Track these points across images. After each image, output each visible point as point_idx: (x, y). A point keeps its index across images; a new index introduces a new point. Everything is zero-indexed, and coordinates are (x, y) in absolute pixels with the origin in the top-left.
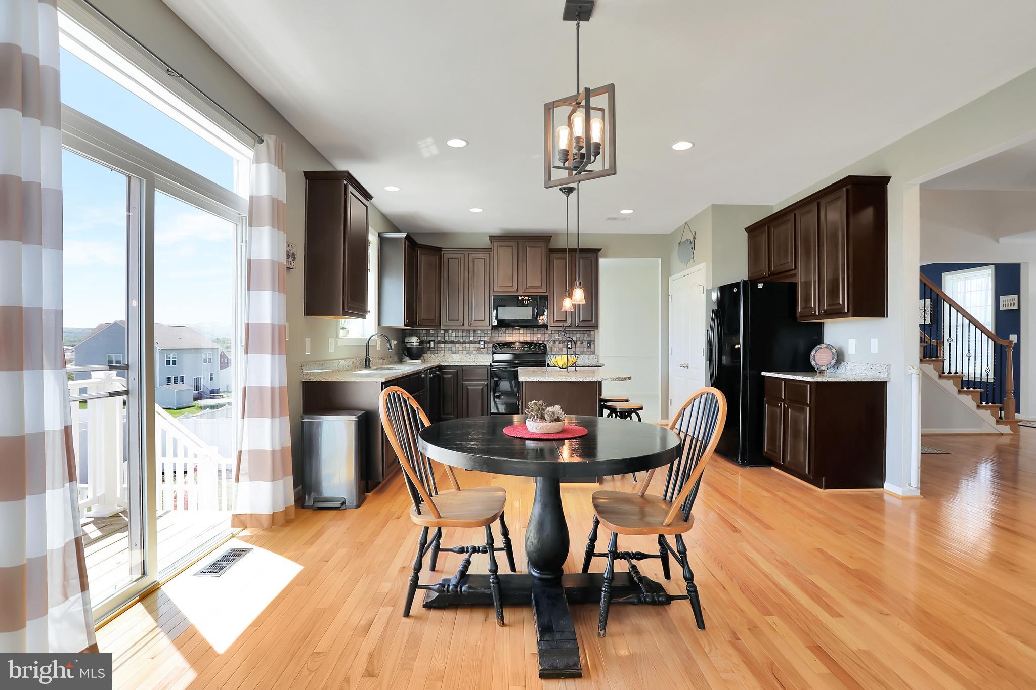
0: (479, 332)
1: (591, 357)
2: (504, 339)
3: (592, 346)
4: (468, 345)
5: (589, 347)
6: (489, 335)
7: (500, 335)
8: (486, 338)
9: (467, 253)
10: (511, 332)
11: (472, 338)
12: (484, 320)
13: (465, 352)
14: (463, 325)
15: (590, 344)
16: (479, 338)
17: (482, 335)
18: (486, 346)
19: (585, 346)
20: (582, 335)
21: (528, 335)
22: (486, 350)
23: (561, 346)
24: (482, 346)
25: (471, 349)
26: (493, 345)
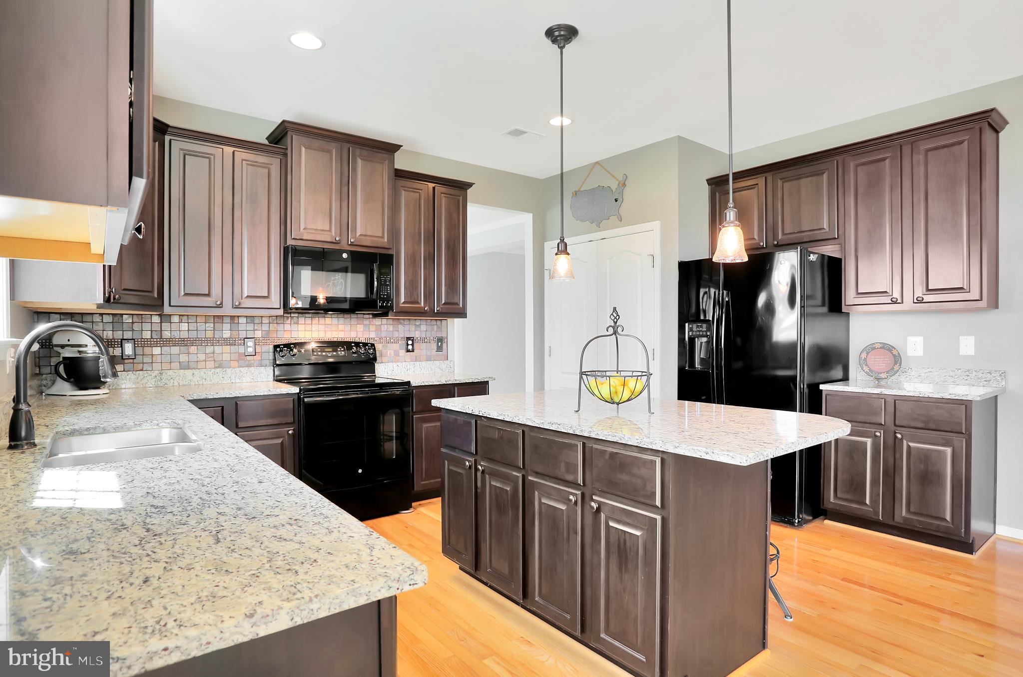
0: (243, 320)
1: (444, 364)
2: (294, 335)
3: (444, 345)
4: (218, 349)
5: (439, 349)
6: (265, 327)
7: (287, 327)
8: (258, 334)
9: (229, 150)
10: (308, 321)
11: (227, 334)
12: (267, 297)
13: (210, 364)
14: (220, 306)
15: (441, 342)
16: (243, 335)
17: (250, 327)
18: (258, 349)
19: (434, 346)
20: (429, 328)
21: (341, 327)
22: (257, 357)
23: (396, 346)
24: (250, 350)
25: (226, 357)
26: (276, 347)
